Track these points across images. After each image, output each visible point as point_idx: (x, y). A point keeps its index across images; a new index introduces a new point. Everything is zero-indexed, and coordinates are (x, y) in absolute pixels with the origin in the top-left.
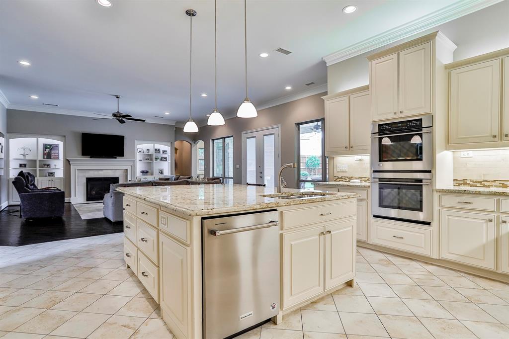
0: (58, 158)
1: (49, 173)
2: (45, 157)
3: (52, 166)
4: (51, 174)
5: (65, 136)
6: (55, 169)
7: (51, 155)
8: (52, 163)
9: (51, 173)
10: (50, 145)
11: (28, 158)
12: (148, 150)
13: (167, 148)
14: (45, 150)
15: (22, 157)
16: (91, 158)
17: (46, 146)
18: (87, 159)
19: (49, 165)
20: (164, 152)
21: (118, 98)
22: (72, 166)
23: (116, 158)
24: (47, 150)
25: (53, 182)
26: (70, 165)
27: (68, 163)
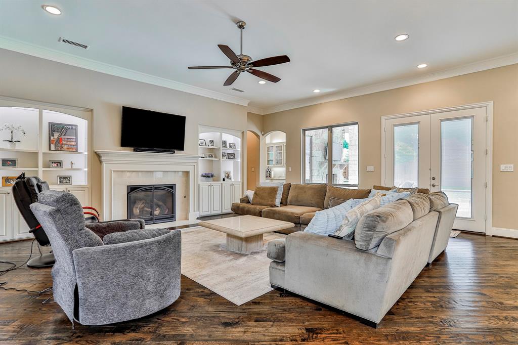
0: (74, 149)
1: (60, 177)
2: (53, 147)
3: (66, 165)
4: (65, 180)
5: (92, 110)
6: (72, 169)
7: (62, 143)
9: (65, 178)
10: (62, 126)
11: (19, 147)
12: (212, 142)
13: (238, 141)
14: (51, 133)
15: (7, 146)
16: (135, 150)
17: (54, 128)
18: (128, 152)
19: (59, 163)
20: (232, 146)
22: (104, 165)
23: (174, 153)
24: (56, 135)
26: (101, 162)
27: (96, 158)
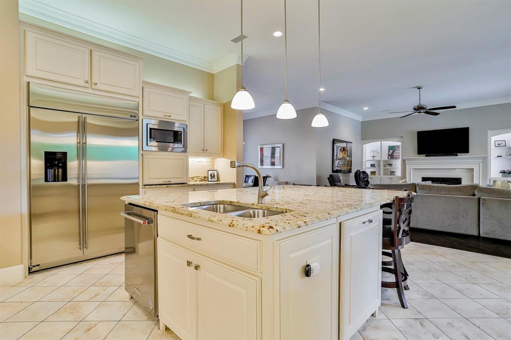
0: (398, 158)
1: (391, 172)
2: (389, 158)
3: (394, 166)
4: (392, 173)
5: (402, 137)
6: (396, 168)
7: (393, 156)
8: (394, 162)
10: (394, 147)
11: (376, 159)
14: (389, 151)
15: (372, 158)
16: (426, 156)
17: (390, 148)
19: (391, 165)
21: (419, 88)
23: (457, 155)
24: (391, 151)
25: (392, 180)
26: (406, 164)
